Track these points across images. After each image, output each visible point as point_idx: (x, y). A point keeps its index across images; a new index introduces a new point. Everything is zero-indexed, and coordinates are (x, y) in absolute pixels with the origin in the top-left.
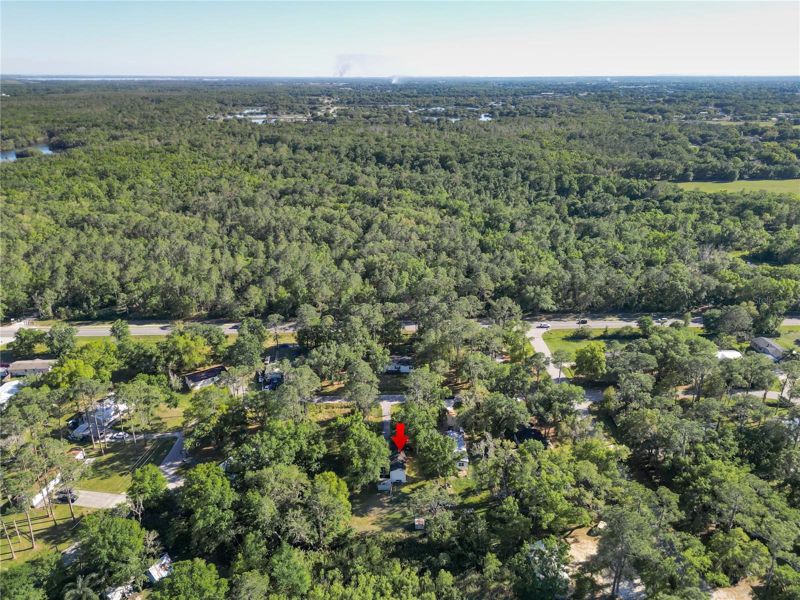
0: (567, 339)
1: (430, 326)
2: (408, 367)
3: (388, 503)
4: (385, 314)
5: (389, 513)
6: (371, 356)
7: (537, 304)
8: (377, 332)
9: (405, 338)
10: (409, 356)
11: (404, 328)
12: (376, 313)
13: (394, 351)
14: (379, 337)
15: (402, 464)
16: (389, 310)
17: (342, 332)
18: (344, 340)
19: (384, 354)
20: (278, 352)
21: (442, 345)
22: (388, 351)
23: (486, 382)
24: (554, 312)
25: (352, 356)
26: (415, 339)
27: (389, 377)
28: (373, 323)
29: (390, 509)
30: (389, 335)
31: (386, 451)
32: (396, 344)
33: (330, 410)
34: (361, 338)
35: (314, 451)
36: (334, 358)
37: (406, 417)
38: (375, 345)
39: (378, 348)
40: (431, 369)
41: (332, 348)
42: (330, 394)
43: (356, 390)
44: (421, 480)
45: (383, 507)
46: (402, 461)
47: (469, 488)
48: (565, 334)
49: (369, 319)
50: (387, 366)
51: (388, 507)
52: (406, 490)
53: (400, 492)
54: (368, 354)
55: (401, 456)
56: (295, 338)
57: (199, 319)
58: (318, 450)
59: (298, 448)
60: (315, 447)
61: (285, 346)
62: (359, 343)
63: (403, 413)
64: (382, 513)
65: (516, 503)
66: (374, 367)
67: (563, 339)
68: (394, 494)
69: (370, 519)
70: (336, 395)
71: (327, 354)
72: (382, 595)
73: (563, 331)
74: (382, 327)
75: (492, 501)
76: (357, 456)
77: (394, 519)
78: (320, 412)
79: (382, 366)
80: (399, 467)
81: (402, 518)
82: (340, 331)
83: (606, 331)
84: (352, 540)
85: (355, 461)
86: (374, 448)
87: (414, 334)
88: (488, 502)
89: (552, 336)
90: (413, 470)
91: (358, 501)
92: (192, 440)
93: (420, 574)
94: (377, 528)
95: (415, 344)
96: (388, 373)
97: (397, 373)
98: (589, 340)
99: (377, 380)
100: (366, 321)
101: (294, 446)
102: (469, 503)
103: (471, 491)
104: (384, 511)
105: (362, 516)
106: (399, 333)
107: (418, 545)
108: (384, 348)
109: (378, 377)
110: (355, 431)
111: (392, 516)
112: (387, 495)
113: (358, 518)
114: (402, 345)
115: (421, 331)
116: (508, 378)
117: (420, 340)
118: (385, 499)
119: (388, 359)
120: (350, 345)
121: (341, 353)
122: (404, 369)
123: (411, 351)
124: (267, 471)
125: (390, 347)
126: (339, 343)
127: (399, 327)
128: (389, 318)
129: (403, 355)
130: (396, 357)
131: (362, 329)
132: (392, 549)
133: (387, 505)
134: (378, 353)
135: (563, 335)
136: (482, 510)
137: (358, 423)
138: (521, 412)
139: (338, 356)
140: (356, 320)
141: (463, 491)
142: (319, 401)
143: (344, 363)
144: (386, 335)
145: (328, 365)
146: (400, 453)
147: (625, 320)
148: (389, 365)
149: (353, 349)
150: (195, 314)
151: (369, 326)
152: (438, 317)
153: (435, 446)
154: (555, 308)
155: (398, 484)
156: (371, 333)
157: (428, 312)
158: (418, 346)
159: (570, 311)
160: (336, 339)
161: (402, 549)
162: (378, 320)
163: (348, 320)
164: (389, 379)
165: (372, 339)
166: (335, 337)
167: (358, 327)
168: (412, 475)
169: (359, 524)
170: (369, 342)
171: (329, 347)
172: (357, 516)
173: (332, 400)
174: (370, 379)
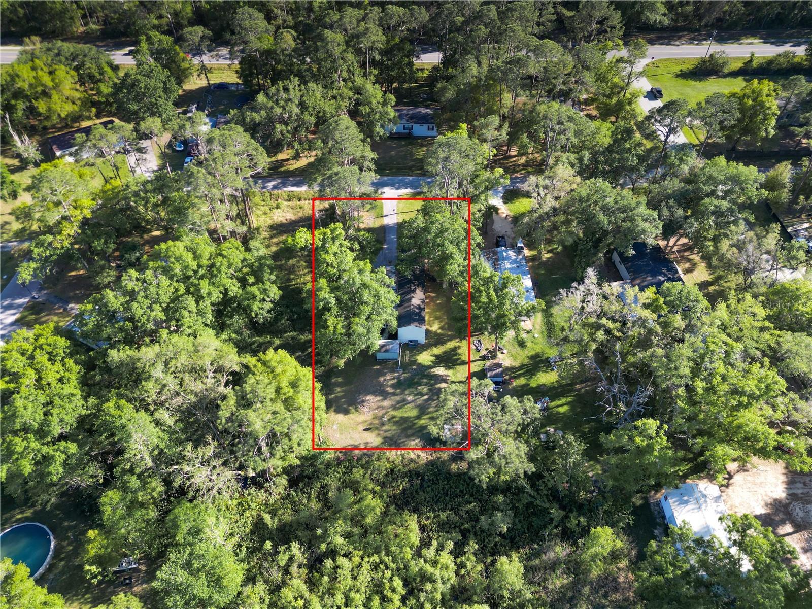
0: (684, 75)
1: (466, 52)
2: (426, 126)
3: (393, 386)
4: (388, 29)
5: (395, 408)
6: (362, 108)
7: (640, 13)
8: (374, 64)
9: (420, 74)
10: (427, 107)
11: (418, 57)
12: (371, 25)
13: (403, 98)
14: (376, 72)
15: (419, 314)
16: (393, 22)
17: (312, 61)
18: (315, 78)
19: (385, 103)
20: (210, 98)
21: (488, 87)
22: (392, 98)
23: (573, 157)
24: (664, 29)
25: (328, 107)
26: (437, 74)
27: (394, 144)
28: (364, 44)
29: (398, 398)
30: (393, 70)
31: (390, 297)
32: (406, 86)
33: (295, 203)
34: (345, 74)
35: (254, 297)
36: (296, 110)
37: (426, 230)
38: (369, 87)
39: (375, 92)
40: (472, 133)
41: (292, 92)
42: (293, 173)
43: (330, 177)
44: (451, 338)
45: (385, 395)
46: (419, 307)
47: (537, 356)
48: (680, 67)
49: (357, 36)
50: (391, 125)
51: (394, 394)
52: (425, 358)
53: (414, 362)
54: (358, 103)
55: (418, 297)
56: (237, 72)
57: (87, 38)
58: (260, 296)
59: (217, 296)
60: (254, 290)
61: (222, 87)
62: (342, 83)
63: (420, 222)
64: (383, 408)
65: (662, 433)
66: (366, 127)
67: (677, 76)
68: (405, 367)
69: (362, 418)
70: (303, 176)
71: (282, 103)
72: (384, 599)
73: (676, 61)
74: (382, 53)
75: (581, 382)
76: (335, 310)
77: (404, 420)
78: (278, 207)
79: (382, 126)
80: (414, 321)
81: (419, 417)
82: (308, 60)
83: (751, 61)
84: (328, 465)
85: (331, 321)
86: (366, 296)
87: (435, 68)
88: (572, 384)
89: (660, 71)
90: (437, 318)
91: (340, 380)
92: (34, 265)
93: (457, 552)
94: (374, 439)
95: (439, 85)
96: (393, 137)
97: (407, 138)
98: (719, 77)
99: (371, 155)
100: (352, 40)
101: (209, 294)
102: (539, 386)
103: (542, 361)
104: (386, 403)
105: (346, 412)
106: (411, 64)
107: (449, 476)
108: (385, 93)
109: (374, 148)
110: (330, 258)
111: (399, 414)
112: (393, 370)
113: (340, 417)
114: (414, 88)
115: (447, 62)
116: (609, 149)
117: (448, 78)
118: (389, 379)
119: (392, 114)
120: (325, 87)
121: (310, 103)
122: (420, 130)
123: (432, 98)
124: (148, 353)
125: (396, 92)
126: (304, 82)
127: (410, 54)
128: (393, 38)
129: (416, 104)
130: (405, 110)
131: (345, 54)
132: (403, 485)
133: (390, 390)
134: (374, 101)
135: (676, 69)
136: (564, 400)
137: (337, 243)
138: (646, 220)
139: (302, 105)
140: (334, 37)
141: (526, 361)
142: (275, 187)
143: (313, 120)
144: (388, 68)
145: (286, 124)
146: (414, 291)
147: (772, 43)
148: (395, 123)
149: (330, 93)
150: (81, 29)
151: (358, 52)
152: (483, 31)
153: (484, 294)
154: (666, 21)
155: (413, 347)
156: (363, 65)
157: (463, 23)
158: (444, 89)
159: (683, 29)
160: (299, 74)
161: (421, 485)
162: (373, 38)
163: (321, 38)
164: (393, 149)
165: (365, 75)
166: (299, 71)
167: (337, 51)
168: (435, 327)
169: (342, 429)
170: (359, 81)
171: (286, 90)
172: (337, 411)
173: (297, 185)
174: (358, 154)
